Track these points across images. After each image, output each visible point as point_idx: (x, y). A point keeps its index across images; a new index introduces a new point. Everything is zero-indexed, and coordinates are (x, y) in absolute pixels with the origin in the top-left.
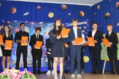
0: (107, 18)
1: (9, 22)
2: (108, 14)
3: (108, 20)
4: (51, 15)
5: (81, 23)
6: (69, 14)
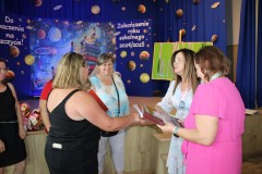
0: (178, 17)
1: (29, 21)
2: (180, 11)
3: (180, 21)
4: (95, 10)
5: (140, 25)
6: (124, 9)
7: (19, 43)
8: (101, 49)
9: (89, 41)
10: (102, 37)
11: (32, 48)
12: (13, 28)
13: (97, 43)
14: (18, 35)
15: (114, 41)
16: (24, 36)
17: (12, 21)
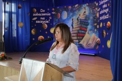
7: (47, 22)
8: (89, 21)
9: (82, 17)
10: (90, 13)
11: (54, 24)
12: (44, 14)
13: (87, 18)
14: (47, 18)
15: (98, 15)
16: (50, 18)
17: (44, 11)
